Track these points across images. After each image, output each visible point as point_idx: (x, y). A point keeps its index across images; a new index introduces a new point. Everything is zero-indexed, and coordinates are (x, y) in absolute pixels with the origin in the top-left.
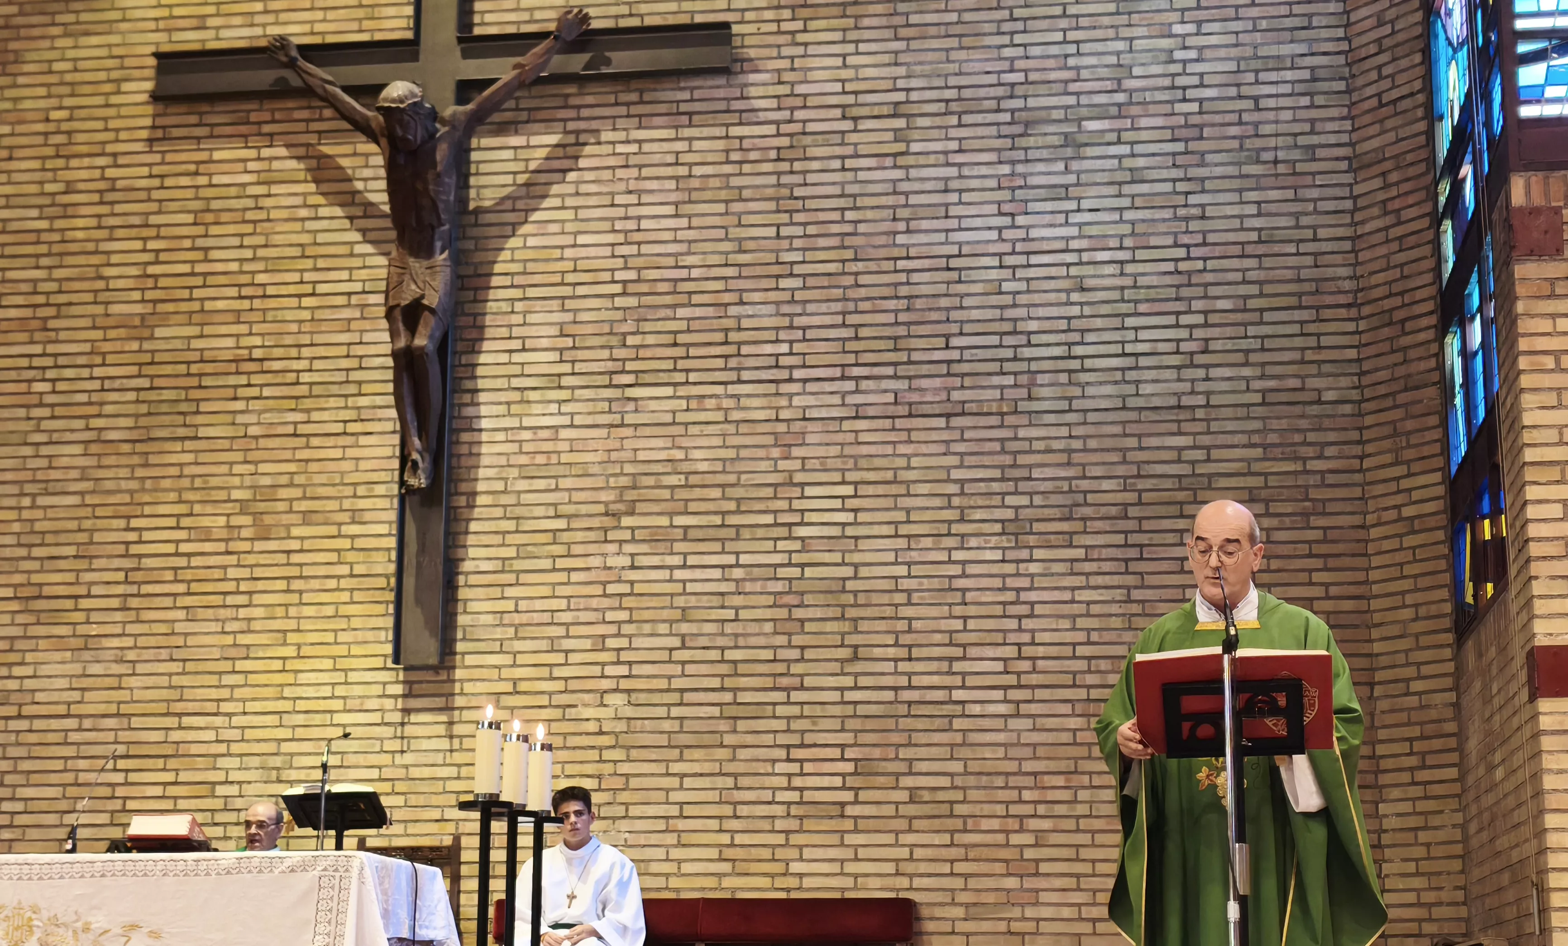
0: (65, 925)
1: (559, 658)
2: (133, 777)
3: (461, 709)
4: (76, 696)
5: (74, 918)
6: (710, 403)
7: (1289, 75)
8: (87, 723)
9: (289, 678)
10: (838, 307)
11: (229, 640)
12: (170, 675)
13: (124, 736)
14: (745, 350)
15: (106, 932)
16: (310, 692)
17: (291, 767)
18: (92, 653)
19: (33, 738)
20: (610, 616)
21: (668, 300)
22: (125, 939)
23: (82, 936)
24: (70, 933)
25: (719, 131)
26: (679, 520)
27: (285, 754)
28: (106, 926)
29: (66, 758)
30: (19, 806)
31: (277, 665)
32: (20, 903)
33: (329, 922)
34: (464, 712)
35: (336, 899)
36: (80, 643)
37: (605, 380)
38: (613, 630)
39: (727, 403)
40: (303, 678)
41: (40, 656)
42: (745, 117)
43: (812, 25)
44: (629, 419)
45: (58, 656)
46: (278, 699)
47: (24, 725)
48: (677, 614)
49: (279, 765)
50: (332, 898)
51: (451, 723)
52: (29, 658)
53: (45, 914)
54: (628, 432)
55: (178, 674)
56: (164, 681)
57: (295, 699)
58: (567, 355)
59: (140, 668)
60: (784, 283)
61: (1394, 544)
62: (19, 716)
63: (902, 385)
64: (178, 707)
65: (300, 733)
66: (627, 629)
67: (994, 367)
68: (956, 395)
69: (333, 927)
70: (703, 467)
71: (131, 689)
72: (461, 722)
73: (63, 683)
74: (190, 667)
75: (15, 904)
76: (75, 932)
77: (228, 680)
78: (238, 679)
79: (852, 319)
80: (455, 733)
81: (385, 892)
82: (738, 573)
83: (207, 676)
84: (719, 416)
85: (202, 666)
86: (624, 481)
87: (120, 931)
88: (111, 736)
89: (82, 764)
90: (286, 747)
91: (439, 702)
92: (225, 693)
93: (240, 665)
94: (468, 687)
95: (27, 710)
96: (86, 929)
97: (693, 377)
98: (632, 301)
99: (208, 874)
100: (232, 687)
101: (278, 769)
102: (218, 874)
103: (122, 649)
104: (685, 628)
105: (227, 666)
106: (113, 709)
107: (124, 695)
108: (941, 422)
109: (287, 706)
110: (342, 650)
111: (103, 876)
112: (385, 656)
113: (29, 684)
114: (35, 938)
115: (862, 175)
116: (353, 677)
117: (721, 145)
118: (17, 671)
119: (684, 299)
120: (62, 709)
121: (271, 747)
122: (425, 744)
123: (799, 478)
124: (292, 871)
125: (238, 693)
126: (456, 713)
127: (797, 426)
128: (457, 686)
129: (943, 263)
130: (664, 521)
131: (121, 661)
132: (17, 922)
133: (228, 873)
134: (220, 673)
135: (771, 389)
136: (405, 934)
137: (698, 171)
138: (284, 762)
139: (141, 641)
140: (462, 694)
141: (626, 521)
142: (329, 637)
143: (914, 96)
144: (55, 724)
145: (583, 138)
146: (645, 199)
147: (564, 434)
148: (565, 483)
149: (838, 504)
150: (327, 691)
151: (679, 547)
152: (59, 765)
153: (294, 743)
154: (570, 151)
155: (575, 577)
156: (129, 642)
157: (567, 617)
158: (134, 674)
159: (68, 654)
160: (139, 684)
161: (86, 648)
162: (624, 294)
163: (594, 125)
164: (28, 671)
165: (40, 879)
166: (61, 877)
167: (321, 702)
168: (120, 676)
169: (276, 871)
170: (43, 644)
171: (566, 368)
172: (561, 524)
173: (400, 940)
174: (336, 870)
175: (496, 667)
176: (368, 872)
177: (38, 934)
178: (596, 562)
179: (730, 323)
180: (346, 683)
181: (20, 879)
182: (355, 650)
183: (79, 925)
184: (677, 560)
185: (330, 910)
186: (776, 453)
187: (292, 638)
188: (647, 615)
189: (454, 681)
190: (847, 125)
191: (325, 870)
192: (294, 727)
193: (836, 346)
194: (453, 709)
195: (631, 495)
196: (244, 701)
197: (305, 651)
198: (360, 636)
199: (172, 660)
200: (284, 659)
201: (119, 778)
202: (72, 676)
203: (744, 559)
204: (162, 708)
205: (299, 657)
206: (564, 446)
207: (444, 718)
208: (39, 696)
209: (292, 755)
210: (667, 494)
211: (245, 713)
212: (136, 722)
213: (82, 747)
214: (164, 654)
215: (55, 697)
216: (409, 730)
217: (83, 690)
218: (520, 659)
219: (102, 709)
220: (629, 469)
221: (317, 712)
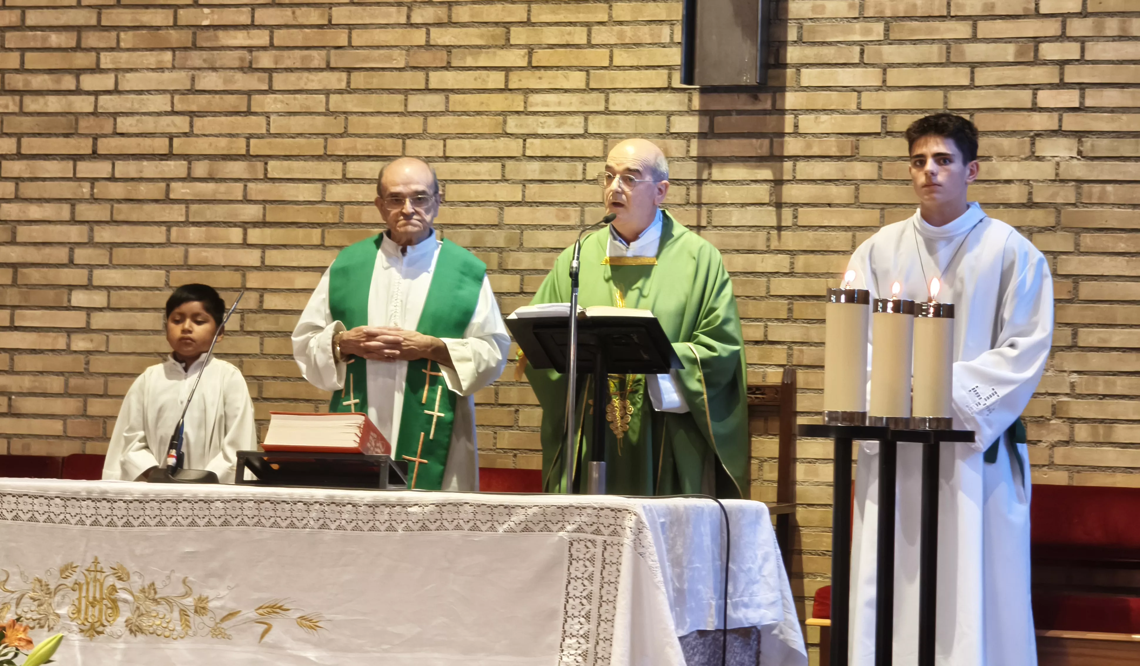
0: (168, 601)
1: (961, 76)
2: (274, 257)
3: (795, 158)
4: (181, 124)
5: (182, 590)
8: (200, 169)
9: (517, 102)
11: (419, 37)
12: (328, 93)
13: (256, 190)
15: (232, 614)
16: (550, 126)
17: (521, 247)
18: (205, 54)
19: (116, 190)
20: (1048, 4)
22: (262, 628)
23: (195, 619)
24: (176, 614)
27: (511, 226)
28: (232, 605)
29: (169, 225)
30: (99, 299)
31: (496, 80)
32: (96, 562)
33: (587, 617)
34: (801, 165)
35: (597, 577)
36: (183, 38)
38: (1052, 28)
40: (537, 102)
41: (124, 59)
45: (151, 59)
46: (498, 136)
47: (102, 169)
49: (501, 244)
50: (590, 578)
51: (778, 183)
52: (107, 60)
53: (137, 582)
55: (340, 92)
56: (318, 102)
57: (525, 137)
59: (280, 81)
62: (95, 155)
64: (341, 146)
65: (534, 192)
66: (1077, 26)
69: (593, 626)
71: (267, 115)
72: (794, 180)
73: (161, 103)
74: (359, 80)
75: (89, 563)
76: (183, 613)
77: (417, 103)
78: (435, 102)
80: (785, 199)
81: (676, 562)
83: (385, 96)
85: (376, 81)
87: (253, 614)
88: (237, 191)
89: (194, 234)
90: (512, 215)
91: (760, 146)
92: (415, 125)
93: (437, 79)
94: (807, 123)
95: (106, 146)
96: (201, 609)
99: (391, 529)
100: (426, 115)
101: (500, 250)
102: (407, 529)
103: (250, 49)
105: (416, 79)
106: (239, 146)
107: (257, 124)
109: (514, 147)
110: (600, 57)
111: (226, 523)
112: (670, 68)
113: (107, 103)
114: (121, 620)
116: (618, 102)
118: (89, 82)
120: (160, 145)
121: (488, 215)
122: (736, 217)
124: (526, 529)
125: (435, 125)
126: (788, 165)
128: (789, 119)
131: (249, 68)
132: (94, 592)
133: (424, 528)
134: (406, 92)
136: (711, 623)
138: (510, 240)
139: (281, 37)
140: (796, 133)
142: (579, 36)
144: (150, 169)
150: (575, 125)
152: (158, 235)
153: (526, 209)
156: (261, 38)
157: (973, 6)
158: (270, 91)
159: (168, 56)
160: (279, 107)
161: (195, 47)
164: (107, 82)
165: (128, 524)
166: (161, 524)
167: (567, 142)
168: (249, 93)
169: (501, 529)
170: (127, 39)
173: (702, 633)
174: (598, 532)
175: (853, 89)
176: (649, 536)
177: (125, 613)
180: (607, 112)
181: (95, 523)
182: (621, 58)
183: (189, 601)
185: (589, 597)
187: (518, 35)
189: (783, 112)
191: (579, 530)
192: (525, 183)
194: (782, 158)
196: (444, 138)
197: (541, 57)
198: (629, 33)
199: (329, 68)
200: (507, 70)
201: (252, 257)
202: (173, 93)
204: (316, 146)
205: (531, 67)
207: (766, 174)
208: (124, 124)
209: (522, 227)
211: (446, 158)
212: (275, 169)
213: (194, 207)
214: (317, 58)
215: (149, 124)
216: (710, 192)
217: (192, 114)
218: (894, 77)
219: (222, 146)
221: (561, 158)
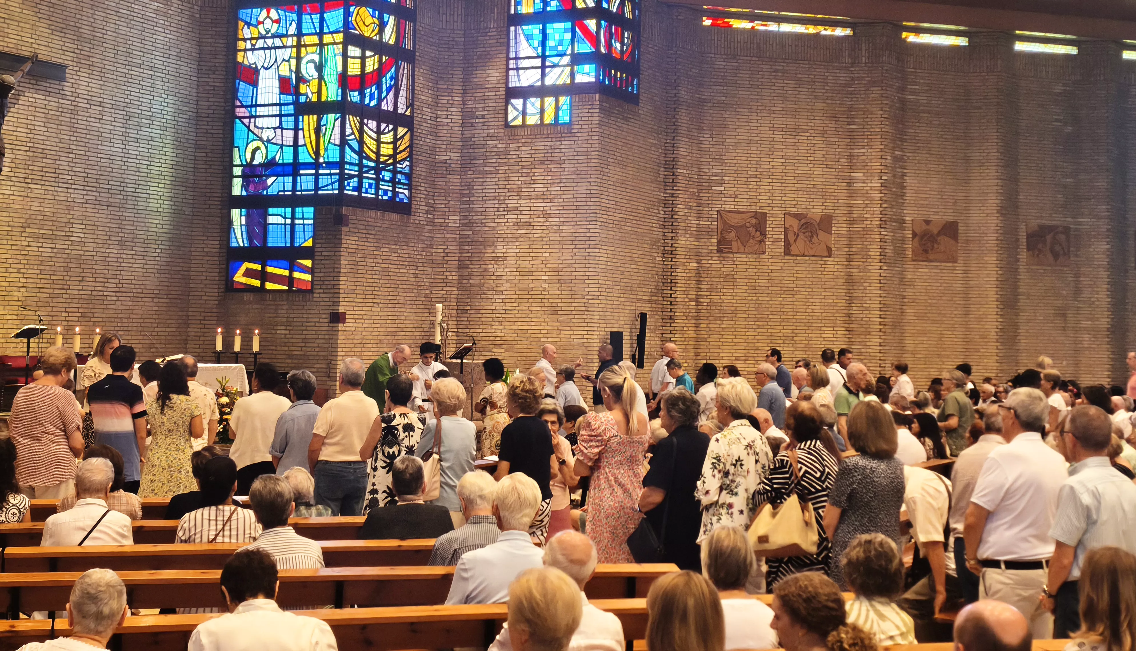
6: (51, 192)
7: (184, 116)
10: (83, 166)
14: (60, 176)
20: (22, 262)
21: (41, 155)
25: (57, 100)
26: (42, 231)
37: (22, 180)
39: (55, 193)
42: (63, 97)
43: (81, 70)
44: (30, 195)
48: (39, 263)
54: (29, 199)
58: (14, 170)
60: (71, 155)
61: (201, 258)
63: (97, 194)
66: (27, 266)
67: (118, 192)
68: (110, 200)
70: (48, 214)
79: (87, 171)
82: (55, 251)
84: (52, 197)
86: (27, 216)
97: (47, 183)
98: (31, 154)
104: (42, 267)
108: (106, 208)
115: (92, 124)
117: (56, 104)
119: (45, 156)
123: (72, 221)
127: (72, 204)
129: (108, 157)
130: (37, 231)
135: (66, 190)
137: (51, 112)
141: (27, 230)
143: (105, 101)
145: (20, 93)
146: (37, 119)
147: (12, 197)
148: (11, 215)
149: (80, 231)
151: (41, 240)
154: (17, 97)
155: (14, 247)
157: (10, 261)
162: (29, 151)
163: (24, 89)
171: (12, 174)
172: (9, 229)
178: (18, 243)
179: (57, 166)
184: (39, 245)
186: (66, 212)
188: (32, 262)
190: (88, 106)
193: (82, 179)
195: (29, 221)
203: (57, 246)
206: (11, 202)
210: (38, 222)
220: (29, 212)
